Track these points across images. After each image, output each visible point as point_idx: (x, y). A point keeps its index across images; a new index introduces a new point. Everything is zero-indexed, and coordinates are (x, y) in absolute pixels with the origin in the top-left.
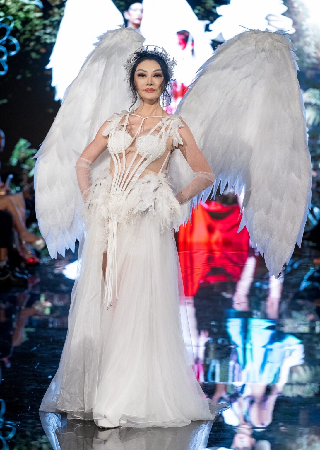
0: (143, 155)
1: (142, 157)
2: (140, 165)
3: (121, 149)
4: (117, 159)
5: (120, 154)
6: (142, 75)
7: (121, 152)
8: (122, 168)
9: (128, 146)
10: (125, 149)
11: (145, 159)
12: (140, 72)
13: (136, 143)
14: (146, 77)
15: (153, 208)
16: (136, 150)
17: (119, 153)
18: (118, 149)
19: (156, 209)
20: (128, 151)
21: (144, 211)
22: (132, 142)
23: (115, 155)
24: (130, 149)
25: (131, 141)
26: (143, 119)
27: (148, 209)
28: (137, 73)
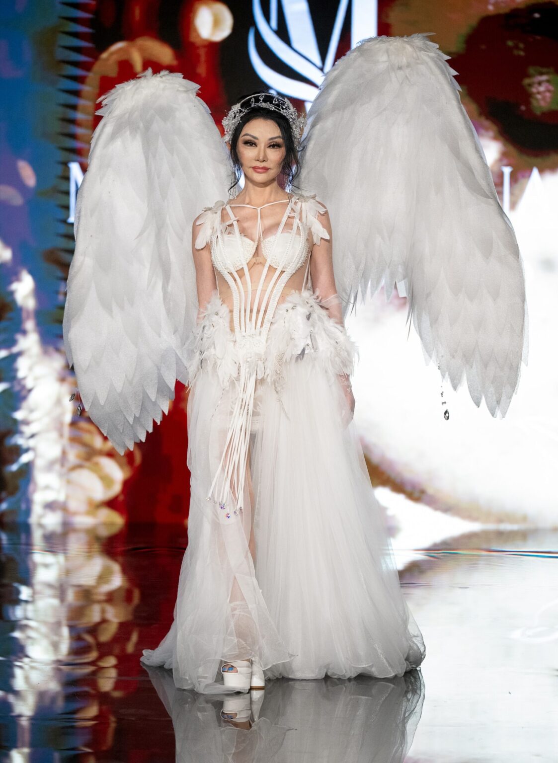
0: (278, 266)
1: (276, 269)
2: (275, 283)
3: (240, 263)
4: (235, 280)
5: (240, 272)
6: (250, 143)
7: (241, 267)
8: (246, 292)
9: (251, 256)
10: (248, 262)
11: (283, 272)
12: (248, 138)
13: (263, 250)
14: (257, 146)
15: (311, 346)
16: (266, 260)
17: (238, 269)
18: (236, 264)
19: (315, 347)
20: (252, 263)
21: (300, 355)
22: (255, 249)
23: (231, 274)
24: (254, 260)
25: (253, 248)
26: (259, 209)
27: (304, 350)
28: (241, 139)
